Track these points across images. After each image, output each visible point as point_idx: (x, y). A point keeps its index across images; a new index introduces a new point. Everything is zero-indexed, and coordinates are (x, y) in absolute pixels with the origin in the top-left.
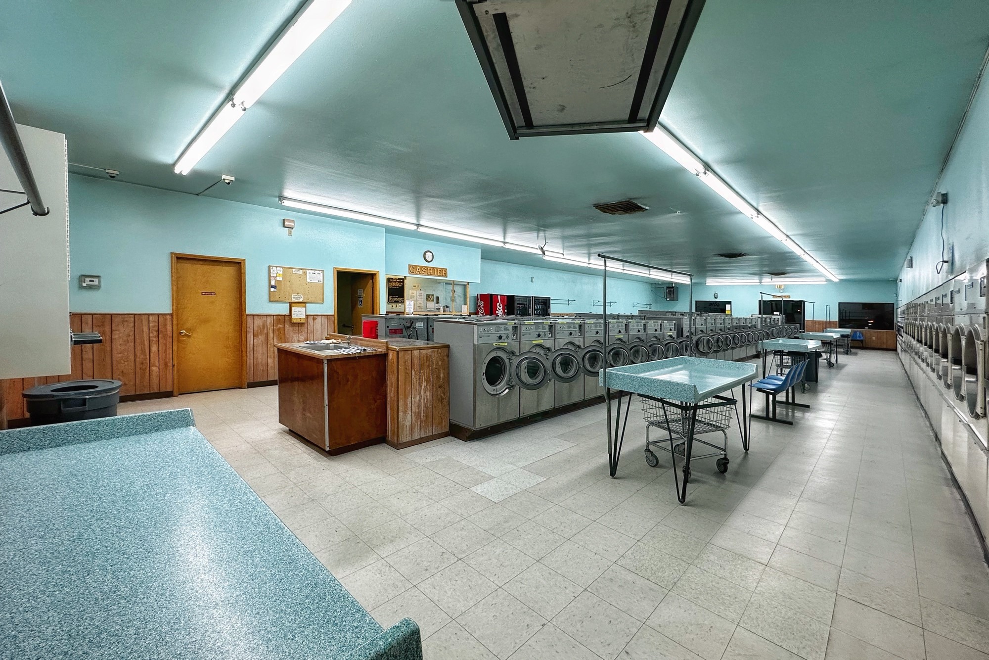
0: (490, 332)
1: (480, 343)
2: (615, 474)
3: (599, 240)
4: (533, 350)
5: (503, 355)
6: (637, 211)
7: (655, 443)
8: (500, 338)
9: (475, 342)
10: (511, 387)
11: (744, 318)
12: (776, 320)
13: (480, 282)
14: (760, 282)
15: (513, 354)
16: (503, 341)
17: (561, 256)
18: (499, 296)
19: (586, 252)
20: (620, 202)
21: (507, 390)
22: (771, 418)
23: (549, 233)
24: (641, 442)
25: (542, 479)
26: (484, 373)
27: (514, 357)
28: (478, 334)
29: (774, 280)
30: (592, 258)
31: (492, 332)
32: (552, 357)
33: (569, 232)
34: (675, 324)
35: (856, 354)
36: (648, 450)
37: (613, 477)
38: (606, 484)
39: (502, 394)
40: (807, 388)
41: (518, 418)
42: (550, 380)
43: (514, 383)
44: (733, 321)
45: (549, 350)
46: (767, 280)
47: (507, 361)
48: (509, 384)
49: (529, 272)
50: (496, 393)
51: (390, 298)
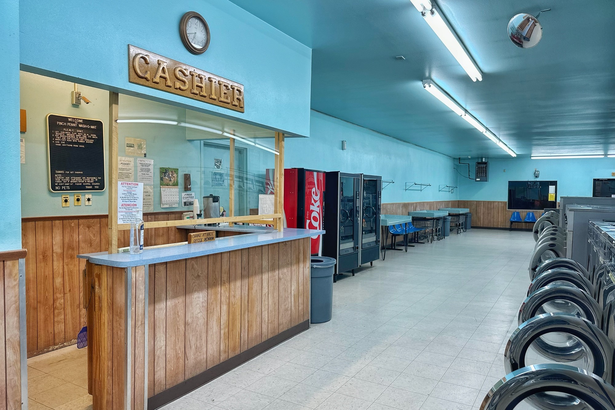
51: (58, 179)
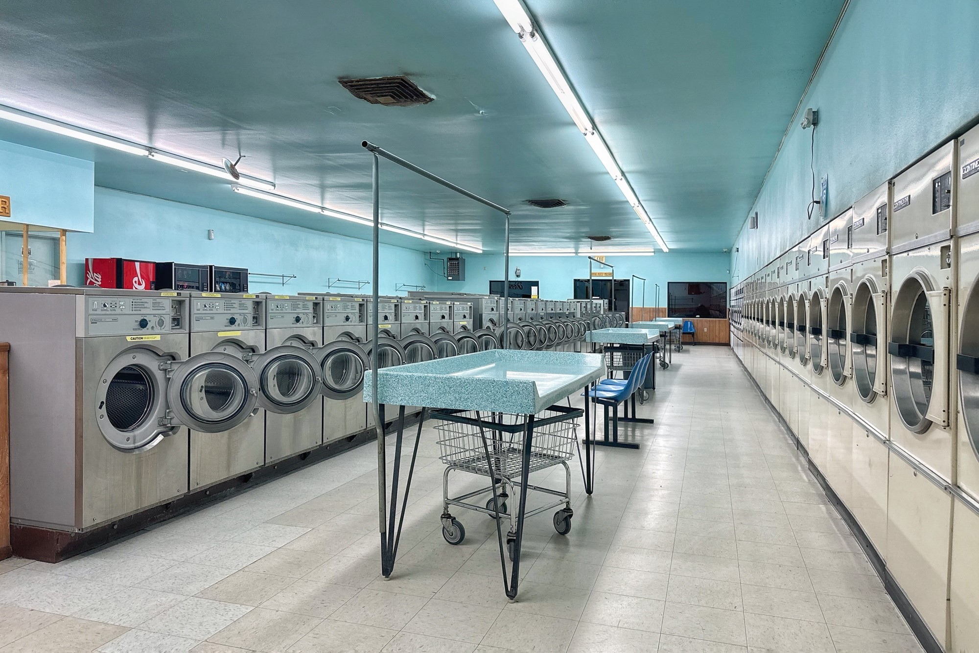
0: (118, 311)
1: (91, 334)
2: (391, 571)
3: (345, 158)
4: (220, 350)
5: (152, 364)
6: (416, 100)
7: (458, 500)
8: (143, 324)
9: (80, 333)
10: (169, 430)
11: (560, 302)
12: (598, 306)
13: (93, 232)
14: (576, 253)
15: (174, 359)
16: (150, 331)
17: (268, 188)
18: (137, 265)
19: (316, 182)
20: (388, 79)
21: (160, 438)
22: (611, 443)
23: (246, 135)
24: (436, 500)
25: (245, 610)
26: (102, 403)
27: (175, 367)
28: (87, 314)
29: (595, 249)
30: (328, 195)
31: (125, 312)
32: (259, 363)
33: (287, 135)
34: (470, 307)
35: (687, 351)
36: (446, 516)
37: (387, 577)
38: (375, 592)
39: (148, 447)
40: (646, 397)
41: (185, 495)
42: (255, 411)
43: (175, 422)
44: (548, 306)
45: (254, 351)
46: (586, 249)
47: (159, 376)
48: (164, 425)
49: (204, 219)
50: (132, 446)
